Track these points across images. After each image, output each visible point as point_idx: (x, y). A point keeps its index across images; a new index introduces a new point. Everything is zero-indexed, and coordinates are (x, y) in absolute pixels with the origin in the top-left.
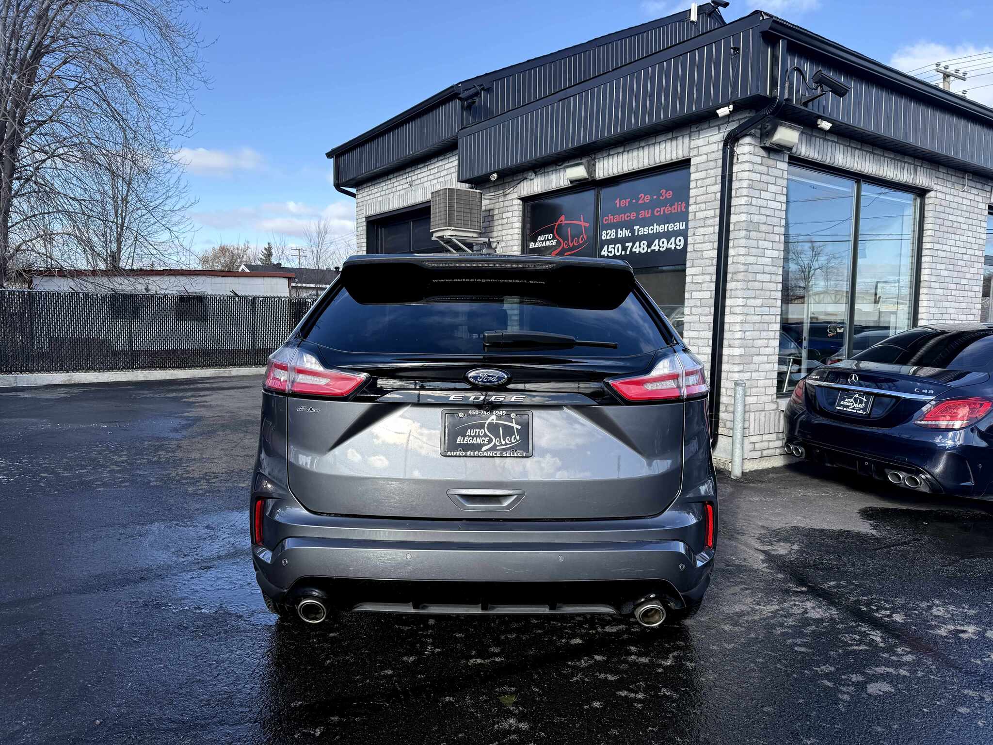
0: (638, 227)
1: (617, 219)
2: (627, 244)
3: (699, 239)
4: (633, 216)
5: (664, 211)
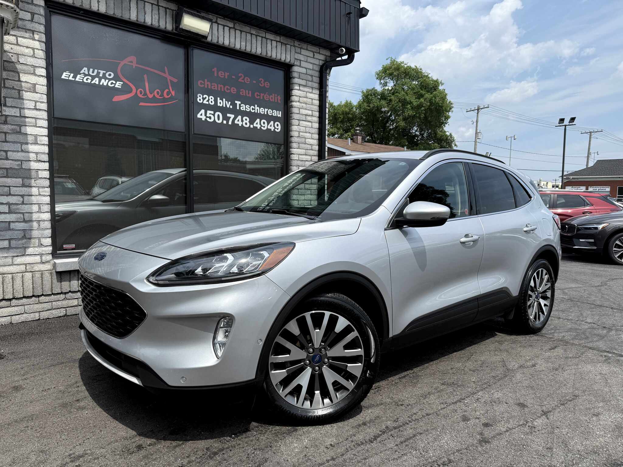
0: (240, 103)
1: (215, 87)
2: (228, 115)
3: (302, 129)
4: (234, 90)
5: (263, 96)
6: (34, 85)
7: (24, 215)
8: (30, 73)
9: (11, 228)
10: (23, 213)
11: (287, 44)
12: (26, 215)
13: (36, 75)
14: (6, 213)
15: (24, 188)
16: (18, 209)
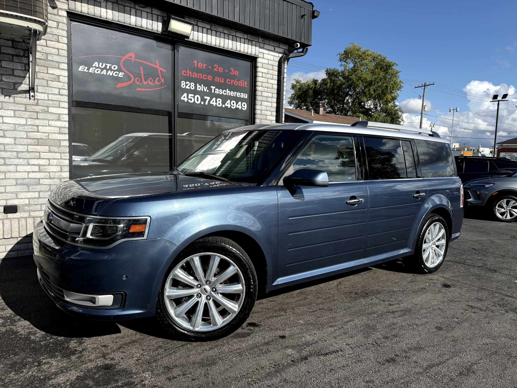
0: (214, 87)
1: (195, 75)
2: (205, 97)
3: (264, 108)
4: (210, 78)
5: (233, 82)
6: (59, 76)
7: (49, 174)
8: (56, 68)
9: (40, 183)
10: (49, 172)
11: (253, 41)
12: (51, 173)
13: (59, 69)
14: (37, 172)
15: (50, 153)
16: (45, 169)
